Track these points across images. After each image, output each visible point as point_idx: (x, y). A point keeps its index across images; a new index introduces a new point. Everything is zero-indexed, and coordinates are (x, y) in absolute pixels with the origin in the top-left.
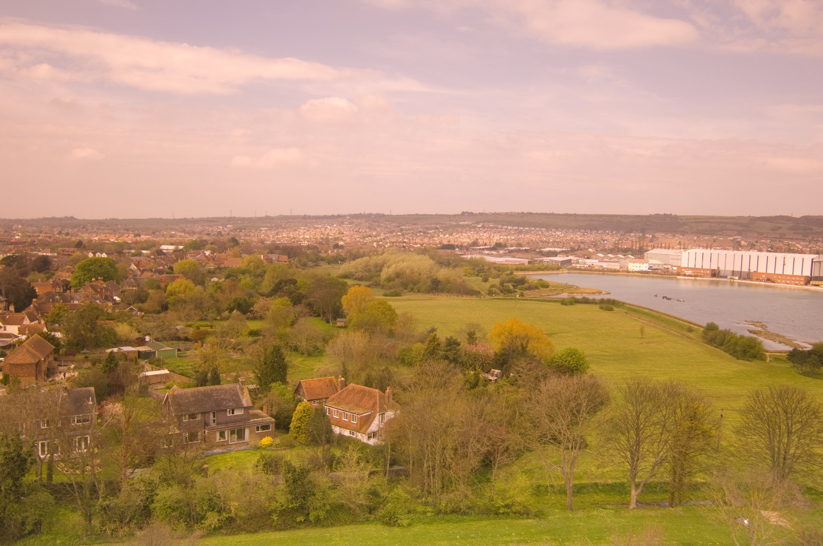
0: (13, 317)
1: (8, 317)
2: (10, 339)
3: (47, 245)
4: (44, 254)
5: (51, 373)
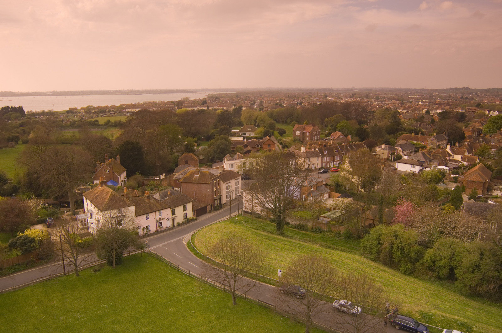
0: (459, 150)
1: (455, 150)
2: (457, 164)
3: (457, 105)
4: (458, 111)
5: (489, 189)
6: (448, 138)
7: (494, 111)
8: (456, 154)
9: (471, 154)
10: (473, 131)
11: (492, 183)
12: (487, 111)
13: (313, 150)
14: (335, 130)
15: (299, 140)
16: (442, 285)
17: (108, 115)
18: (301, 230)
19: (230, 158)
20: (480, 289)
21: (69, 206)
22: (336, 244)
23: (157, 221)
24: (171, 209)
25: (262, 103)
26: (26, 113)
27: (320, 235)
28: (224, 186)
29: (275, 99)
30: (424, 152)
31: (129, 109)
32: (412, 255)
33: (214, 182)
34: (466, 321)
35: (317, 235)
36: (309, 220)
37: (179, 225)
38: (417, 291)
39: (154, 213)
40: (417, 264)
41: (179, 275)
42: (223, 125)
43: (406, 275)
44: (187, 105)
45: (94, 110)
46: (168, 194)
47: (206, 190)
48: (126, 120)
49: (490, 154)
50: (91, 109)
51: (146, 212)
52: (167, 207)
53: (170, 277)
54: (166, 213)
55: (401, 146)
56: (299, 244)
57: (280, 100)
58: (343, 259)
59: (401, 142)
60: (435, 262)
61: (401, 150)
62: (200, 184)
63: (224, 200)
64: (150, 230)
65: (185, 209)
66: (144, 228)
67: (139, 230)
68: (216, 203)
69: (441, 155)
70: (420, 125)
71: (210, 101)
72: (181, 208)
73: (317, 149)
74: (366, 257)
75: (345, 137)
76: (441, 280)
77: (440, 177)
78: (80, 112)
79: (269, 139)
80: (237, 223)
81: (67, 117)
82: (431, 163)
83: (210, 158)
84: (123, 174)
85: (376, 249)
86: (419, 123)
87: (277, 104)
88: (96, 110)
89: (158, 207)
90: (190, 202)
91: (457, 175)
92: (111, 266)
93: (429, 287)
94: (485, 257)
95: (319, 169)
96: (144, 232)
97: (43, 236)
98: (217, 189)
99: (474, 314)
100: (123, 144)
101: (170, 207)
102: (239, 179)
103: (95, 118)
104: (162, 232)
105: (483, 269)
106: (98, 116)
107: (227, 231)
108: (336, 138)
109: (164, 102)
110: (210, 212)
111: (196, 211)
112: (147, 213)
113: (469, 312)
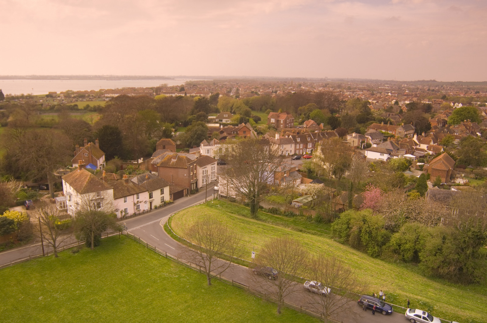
0: (425, 139)
1: (422, 139)
2: (423, 152)
3: (424, 97)
4: (425, 102)
5: (452, 177)
6: (415, 128)
7: (459, 104)
8: (422, 143)
9: (436, 144)
10: (438, 122)
11: (454, 171)
12: (452, 103)
13: (286, 137)
14: (308, 118)
15: (274, 128)
16: (406, 267)
17: (87, 100)
18: (274, 214)
19: (207, 143)
20: (441, 271)
21: (48, 189)
22: (308, 227)
23: (135, 204)
24: (149, 192)
25: (238, 91)
26: (5, 97)
27: (292, 219)
28: (200, 171)
29: (251, 88)
30: (392, 141)
31: (108, 94)
32: (379, 238)
33: (191, 167)
34: (428, 300)
35: (290, 218)
36: (281, 205)
37: (156, 208)
38: (383, 273)
39: (132, 197)
40: (384, 247)
41: (156, 257)
42: (200, 111)
43: (373, 257)
44: (165, 91)
45: (74, 94)
46: (146, 178)
47: (183, 174)
48: (104, 105)
49: (453, 144)
50: (70, 93)
51: (125, 195)
52: (145, 191)
53: (147, 258)
54: (144, 196)
55: (371, 135)
56: (272, 227)
57: (256, 88)
58: (314, 242)
59: (371, 131)
60: (401, 245)
61: (371, 139)
62: (177, 169)
63: (200, 185)
64: (128, 213)
65: (162, 193)
66: (122, 210)
67: (117, 213)
68: (192, 187)
69: (408, 144)
70: (389, 115)
71: (188, 88)
72: (159, 191)
73: (290, 137)
74: (335, 241)
75: (318, 126)
76: (406, 263)
77: (407, 165)
78: (59, 97)
79: (245, 126)
80: (213, 207)
81: (47, 101)
82: (399, 151)
83: (188, 143)
84: (102, 158)
85: (345, 232)
86: (388, 113)
87: (252, 92)
88: (75, 95)
89: (136, 191)
90: (167, 186)
91: (423, 164)
92: (90, 247)
93: (395, 269)
94: (447, 241)
95: (293, 155)
96: (122, 215)
97: (22, 218)
98: (193, 173)
99: (435, 294)
100: (102, 128)
101: (148, 191)
102: (215, 164)
103: (74, 102)
104: (140, 214)
105: (445, 252)
106: (77, 101)
107: (203, 214)
108: (309, 126)
109: (143, 88)
110: (187, 195)
111: (172, 195)
112: (125, 197)
113: (431, 293)
